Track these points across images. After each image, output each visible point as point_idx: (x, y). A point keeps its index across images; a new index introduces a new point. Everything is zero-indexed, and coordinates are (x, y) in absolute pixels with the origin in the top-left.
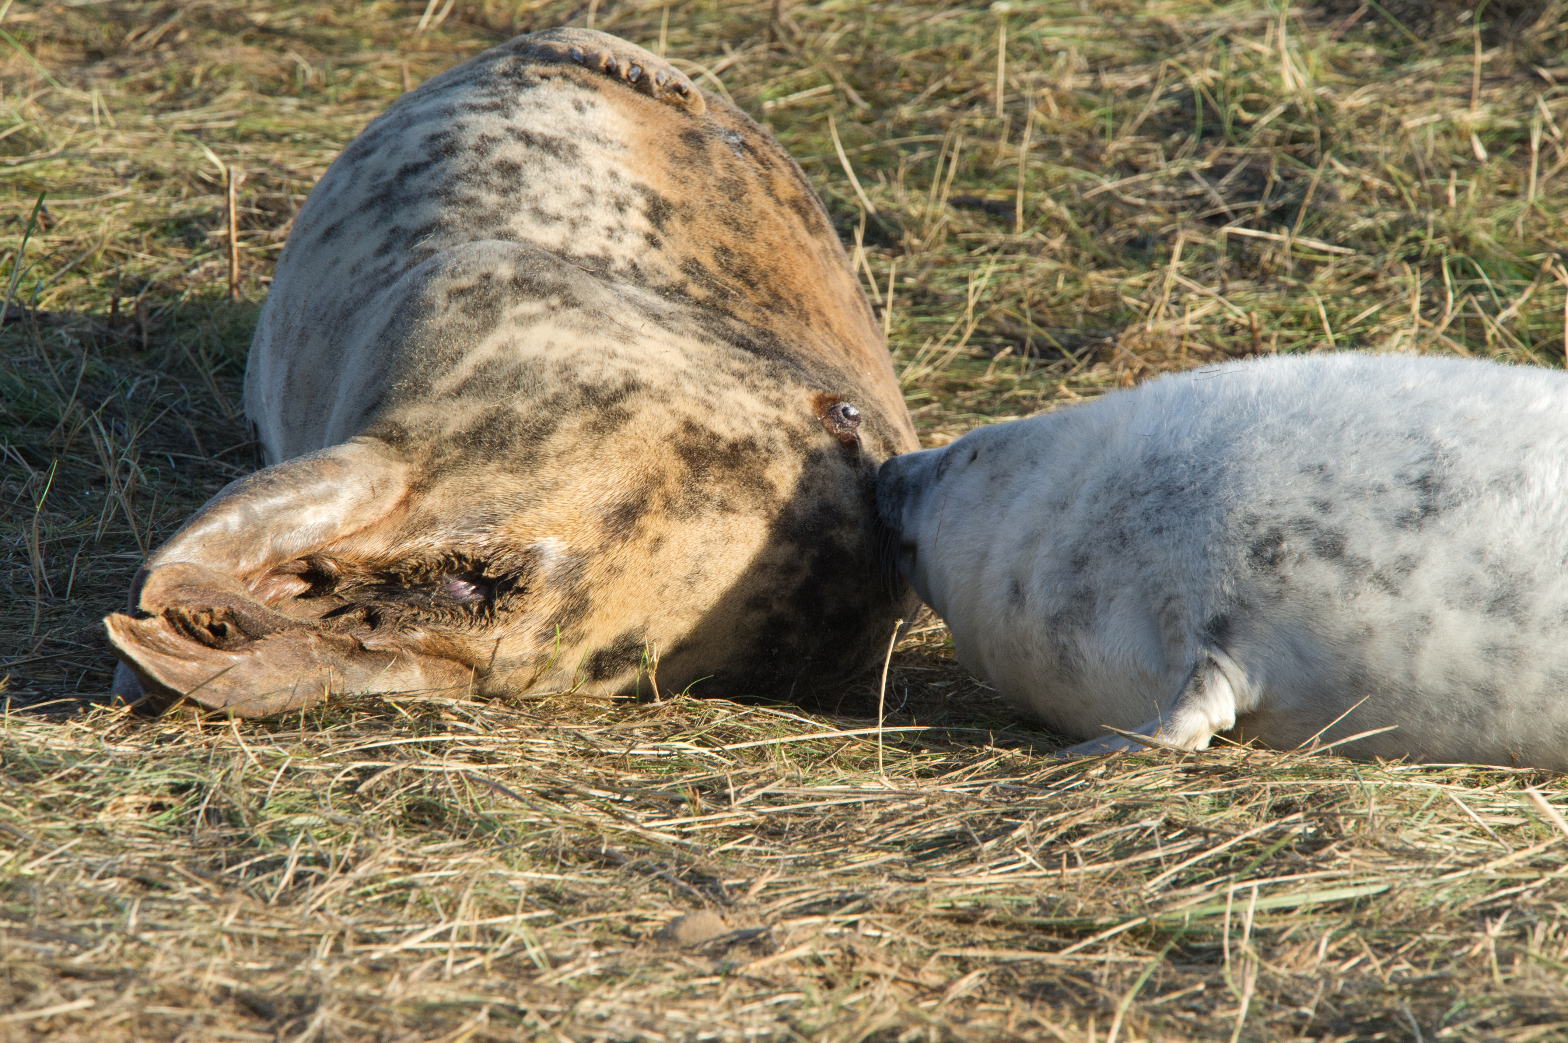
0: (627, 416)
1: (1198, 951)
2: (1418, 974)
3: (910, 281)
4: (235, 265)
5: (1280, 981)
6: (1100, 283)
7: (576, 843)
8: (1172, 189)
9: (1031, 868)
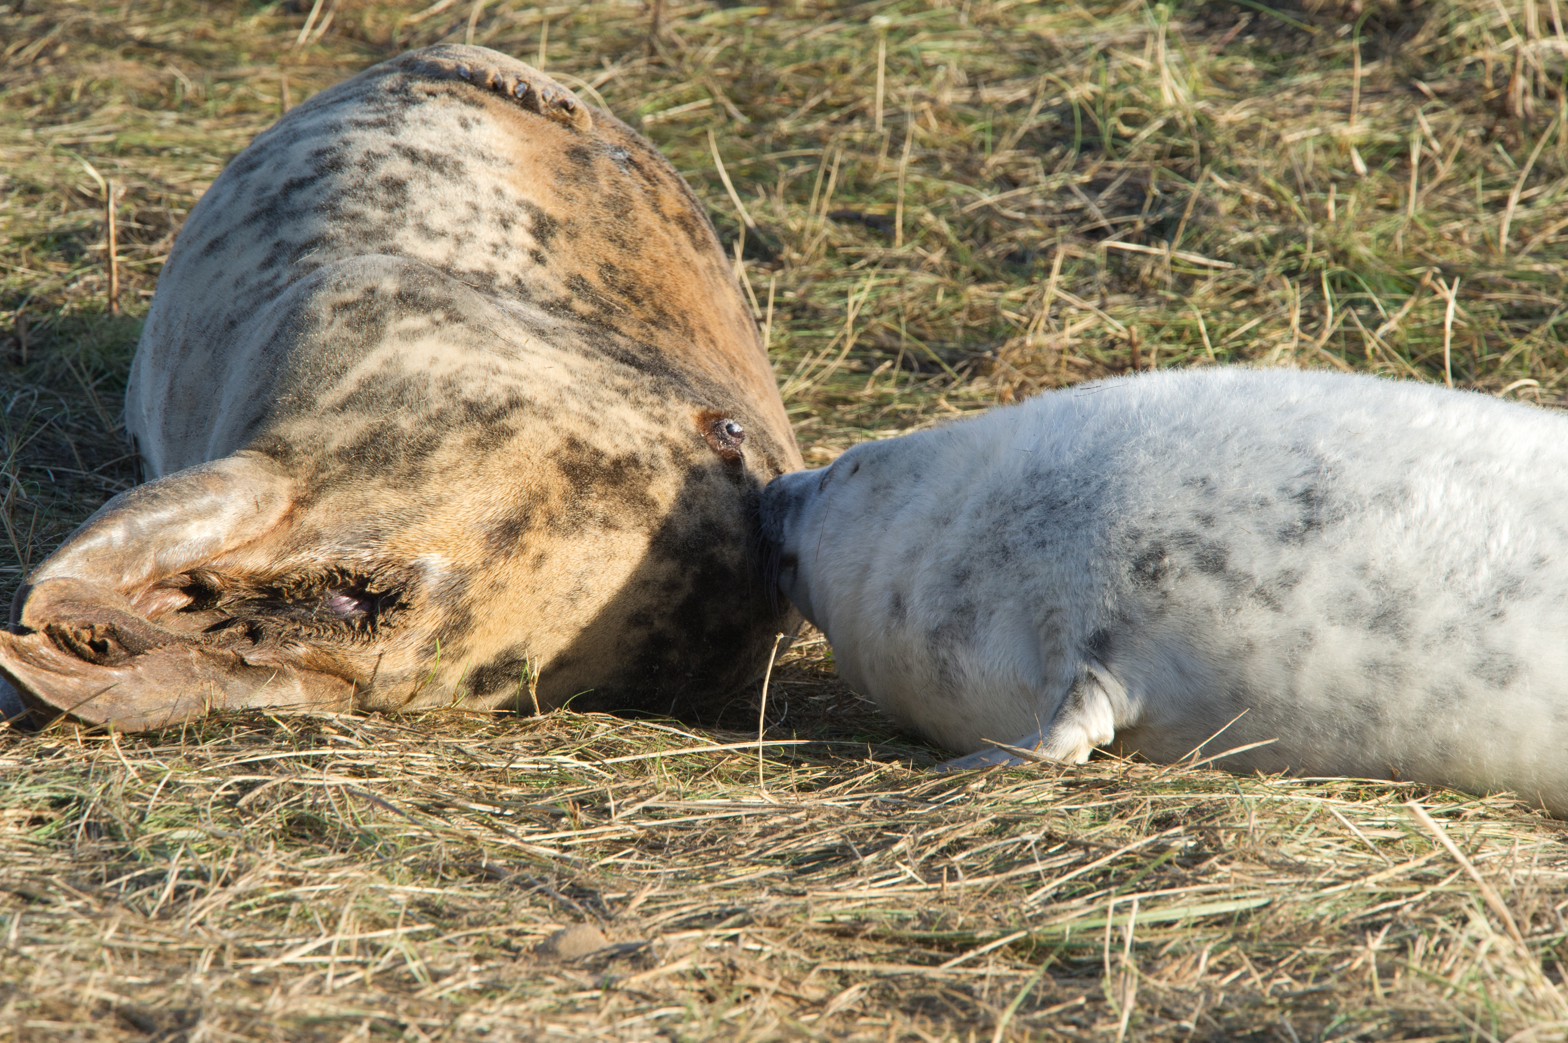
0: (510, 433)
1: (1079, 965)
2: (1299, 987)
3: (789, 295)
4: (115, 279)
5: (1161, 995)
6: (980, 297)
7: (457, 857)
8: (1051, 204)
9: (912, 881)
